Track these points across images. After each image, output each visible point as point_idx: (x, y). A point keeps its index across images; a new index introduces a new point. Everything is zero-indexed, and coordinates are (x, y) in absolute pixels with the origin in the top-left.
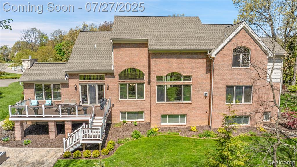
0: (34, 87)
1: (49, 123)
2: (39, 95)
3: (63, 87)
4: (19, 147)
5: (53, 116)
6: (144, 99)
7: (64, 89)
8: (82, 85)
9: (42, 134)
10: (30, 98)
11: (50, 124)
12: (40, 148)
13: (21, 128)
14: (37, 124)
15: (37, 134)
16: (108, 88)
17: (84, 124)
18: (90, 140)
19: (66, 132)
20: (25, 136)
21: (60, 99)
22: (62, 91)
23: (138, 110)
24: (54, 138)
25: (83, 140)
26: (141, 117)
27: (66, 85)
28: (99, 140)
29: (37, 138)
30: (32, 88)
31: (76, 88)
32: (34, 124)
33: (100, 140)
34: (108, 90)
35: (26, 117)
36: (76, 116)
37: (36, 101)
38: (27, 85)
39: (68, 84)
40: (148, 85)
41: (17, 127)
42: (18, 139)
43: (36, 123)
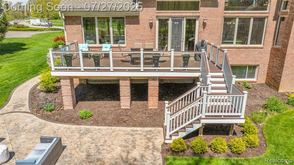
0: (81, 23)
1: (120, 81)
2: (89, 36)
3: (129, 23)
4: (74, 123)
5: (128, 70)
6: (261, 46)
7: (131, 26)
8: (159, 20)
9: (102, 99)
10: (75, 41)
11: (122, 83)
12: (113, 128)
13: (71, 89)
14: (87, 83)
15: (95, 99)
16: (204, 25)
17: (199, 86)
18: (221, 116)
19: (150, 98)
20: (77, 103)
21: (124, 43)
22: (128, 29)
23: (250, 63)
24: (129, 108)
25: (207, 117)
26: (252, 75)
27: (134, 19)
28: (238, 117)
29: (100, 107)
30: (78, 24)
31: (151, 25)
32: (83, 82)
33: (241, 117)
34: (204, 28)
35: (79, 70)
36: (170, 70)
37: (86, 45)
38: (70, 19)
39: (137, 17)
40: (274, 20)
41: (66, 87)
42: (68, 107)
43: (86, 80)
